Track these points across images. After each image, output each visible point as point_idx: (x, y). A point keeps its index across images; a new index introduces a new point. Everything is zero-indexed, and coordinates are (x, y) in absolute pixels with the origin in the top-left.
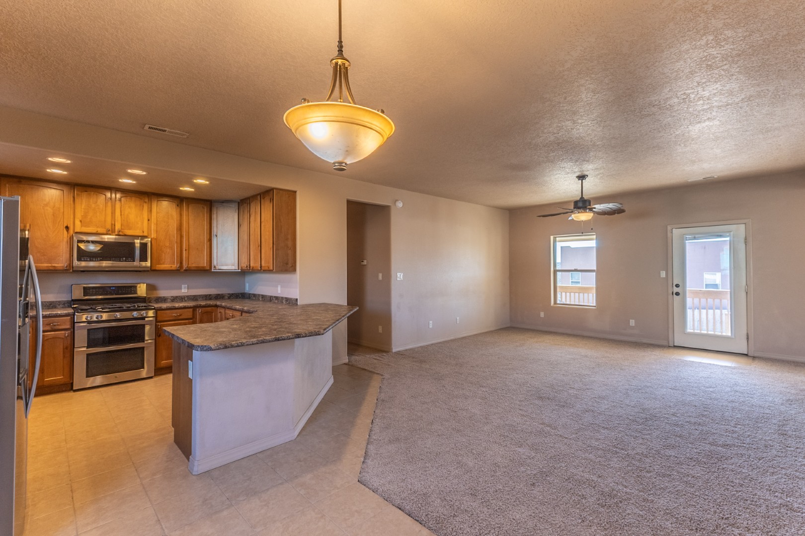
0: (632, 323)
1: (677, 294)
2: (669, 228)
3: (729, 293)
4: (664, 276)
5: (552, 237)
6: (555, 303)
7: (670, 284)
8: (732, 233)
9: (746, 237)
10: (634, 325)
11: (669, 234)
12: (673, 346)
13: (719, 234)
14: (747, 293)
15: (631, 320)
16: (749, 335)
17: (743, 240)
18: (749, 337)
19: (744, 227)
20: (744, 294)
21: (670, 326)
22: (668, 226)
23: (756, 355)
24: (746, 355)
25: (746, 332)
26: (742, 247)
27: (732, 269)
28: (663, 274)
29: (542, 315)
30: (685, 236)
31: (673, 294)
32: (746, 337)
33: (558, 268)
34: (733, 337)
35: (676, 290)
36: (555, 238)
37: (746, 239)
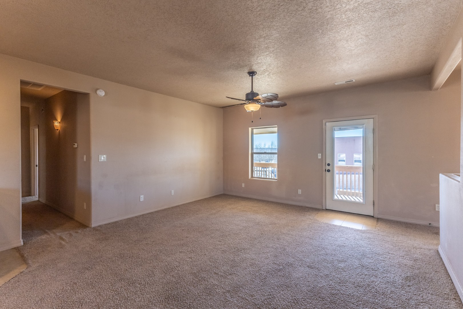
0: (300, 192)
1: (329, 171)
2: (324, 122)
3: (362, 168)
4: (320, 158)
5: (250, 129)
6: (252, 177)
7: (324, 164)
8: (364, 125)
9: (374, 128)
10: (301, 194)
11: (324, 126)
12: (325, 209)
13: (356, 126)
14: (374, 170)
15: (299, 190)
16: (375, 202)
17: (371, 131)
18: (375, 203)
19: (373, 120)
20: (371, 171)
21: (324, 194)
22: (323, 120)
23: (379, 216)
24: (373, 217)
25: (373, 200)
26: (370, 135)
27: (364, 153)
28: (319, 156)
29: (243, 185)
30: (334, 128)
31: (326, 171)
32: (373, 203)
33: (255, 151)
34: (364, 203)
35: (328, 168)
36: (252, 129)
37: (374, 130)
